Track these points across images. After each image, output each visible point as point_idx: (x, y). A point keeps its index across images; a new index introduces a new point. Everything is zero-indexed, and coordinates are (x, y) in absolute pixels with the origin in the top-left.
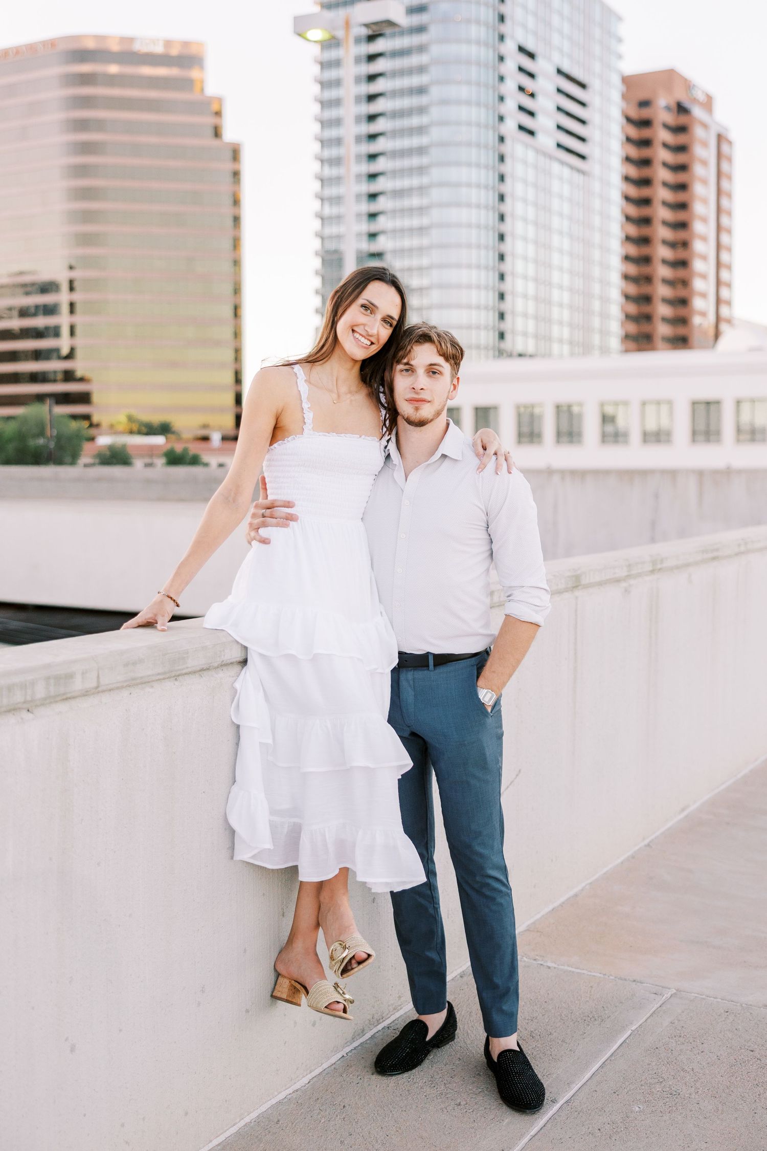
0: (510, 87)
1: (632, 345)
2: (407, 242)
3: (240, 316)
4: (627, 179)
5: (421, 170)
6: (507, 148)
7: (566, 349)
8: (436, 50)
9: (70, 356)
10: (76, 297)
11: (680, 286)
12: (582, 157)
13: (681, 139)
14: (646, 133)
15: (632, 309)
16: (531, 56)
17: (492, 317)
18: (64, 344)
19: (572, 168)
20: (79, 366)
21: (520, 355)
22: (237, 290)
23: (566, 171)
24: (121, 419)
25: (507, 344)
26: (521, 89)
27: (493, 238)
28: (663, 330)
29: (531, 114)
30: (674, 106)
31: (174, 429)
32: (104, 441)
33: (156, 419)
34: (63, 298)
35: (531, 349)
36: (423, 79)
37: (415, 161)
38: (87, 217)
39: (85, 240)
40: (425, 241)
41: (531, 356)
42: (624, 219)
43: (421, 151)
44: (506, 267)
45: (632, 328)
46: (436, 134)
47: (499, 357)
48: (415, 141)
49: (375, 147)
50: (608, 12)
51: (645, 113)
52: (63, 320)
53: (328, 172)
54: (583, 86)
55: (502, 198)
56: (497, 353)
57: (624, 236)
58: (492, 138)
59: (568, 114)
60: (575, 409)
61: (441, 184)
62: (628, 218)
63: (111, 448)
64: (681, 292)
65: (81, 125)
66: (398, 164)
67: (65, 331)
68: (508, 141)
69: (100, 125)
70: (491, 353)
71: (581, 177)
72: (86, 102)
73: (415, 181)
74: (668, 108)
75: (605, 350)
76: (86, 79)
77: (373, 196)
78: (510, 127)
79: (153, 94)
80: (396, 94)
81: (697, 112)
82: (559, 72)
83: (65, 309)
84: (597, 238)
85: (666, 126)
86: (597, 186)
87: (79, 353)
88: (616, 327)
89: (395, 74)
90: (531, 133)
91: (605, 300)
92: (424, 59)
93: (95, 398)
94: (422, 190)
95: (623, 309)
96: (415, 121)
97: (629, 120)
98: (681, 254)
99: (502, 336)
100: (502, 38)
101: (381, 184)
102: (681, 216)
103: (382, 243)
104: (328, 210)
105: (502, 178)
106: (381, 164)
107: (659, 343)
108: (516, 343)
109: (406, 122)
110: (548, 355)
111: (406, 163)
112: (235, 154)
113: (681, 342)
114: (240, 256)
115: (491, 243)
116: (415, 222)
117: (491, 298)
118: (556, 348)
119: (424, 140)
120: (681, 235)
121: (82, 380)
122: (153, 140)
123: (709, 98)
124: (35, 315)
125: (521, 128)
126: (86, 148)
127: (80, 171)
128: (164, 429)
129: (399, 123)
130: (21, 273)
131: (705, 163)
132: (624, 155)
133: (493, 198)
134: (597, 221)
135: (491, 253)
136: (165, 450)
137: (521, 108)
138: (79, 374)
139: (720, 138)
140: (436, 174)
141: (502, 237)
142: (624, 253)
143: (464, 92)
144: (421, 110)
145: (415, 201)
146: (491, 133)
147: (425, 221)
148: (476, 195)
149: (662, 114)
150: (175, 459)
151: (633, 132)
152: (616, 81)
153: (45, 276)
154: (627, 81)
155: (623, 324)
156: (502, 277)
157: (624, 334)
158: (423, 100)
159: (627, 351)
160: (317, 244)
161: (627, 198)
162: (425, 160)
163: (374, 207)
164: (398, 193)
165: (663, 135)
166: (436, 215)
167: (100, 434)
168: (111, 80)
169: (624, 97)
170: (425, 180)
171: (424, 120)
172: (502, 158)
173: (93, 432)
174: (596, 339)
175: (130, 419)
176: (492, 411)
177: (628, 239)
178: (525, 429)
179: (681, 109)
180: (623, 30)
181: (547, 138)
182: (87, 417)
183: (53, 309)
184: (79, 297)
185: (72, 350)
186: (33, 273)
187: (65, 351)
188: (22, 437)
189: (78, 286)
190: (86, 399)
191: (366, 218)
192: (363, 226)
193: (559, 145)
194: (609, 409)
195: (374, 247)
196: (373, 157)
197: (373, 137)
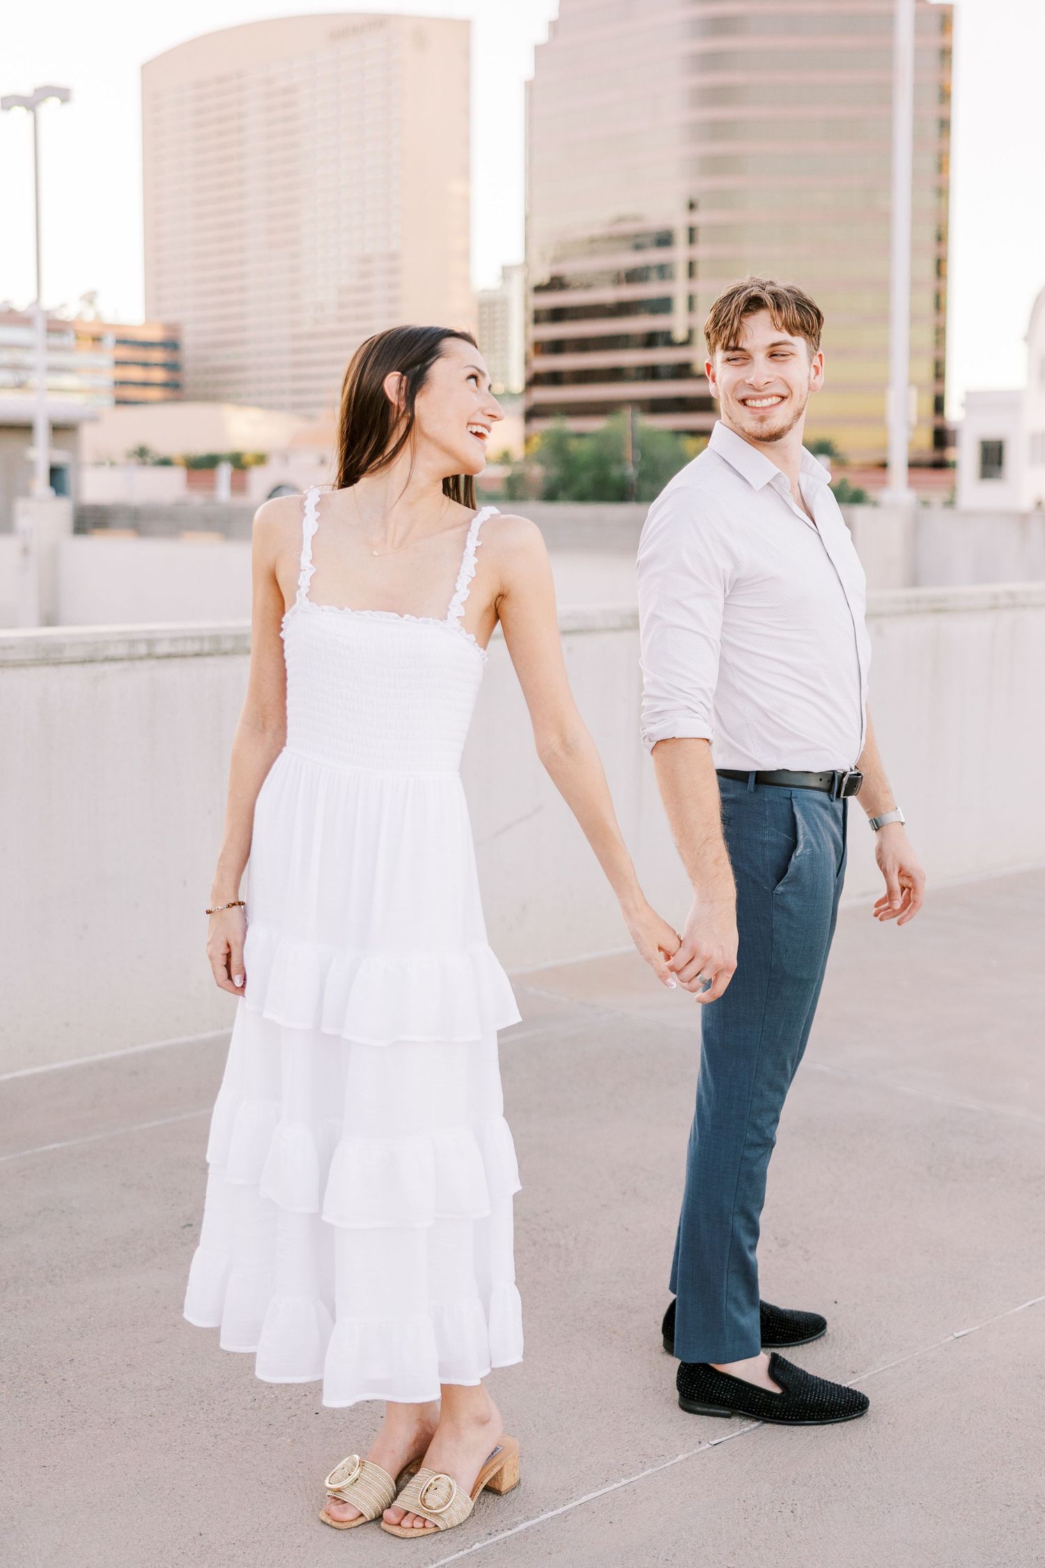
3: (946, 276)
9: (687, 343)
10: (698, 252)
18: (678, 323)
20: (697, 358)
22: (941, 236)
34: (679, 254)
38: (717, 130)
39: (712, 166)
52: (678, 289)
67: (680, 304)
83: (681, 271)
87: (697, 339)
112: (944, 23)
114: (947, 181)
122: (818, 7)
126: (719, 26)
130: (621, 220)
153: (658, 222)
183: (664, 271)
184: (701, 252)
185: (691, 332)
186: (637, 218)
187: (680, 334)
188: (602, 462)
189: (701, 235)
190: (705, 404)
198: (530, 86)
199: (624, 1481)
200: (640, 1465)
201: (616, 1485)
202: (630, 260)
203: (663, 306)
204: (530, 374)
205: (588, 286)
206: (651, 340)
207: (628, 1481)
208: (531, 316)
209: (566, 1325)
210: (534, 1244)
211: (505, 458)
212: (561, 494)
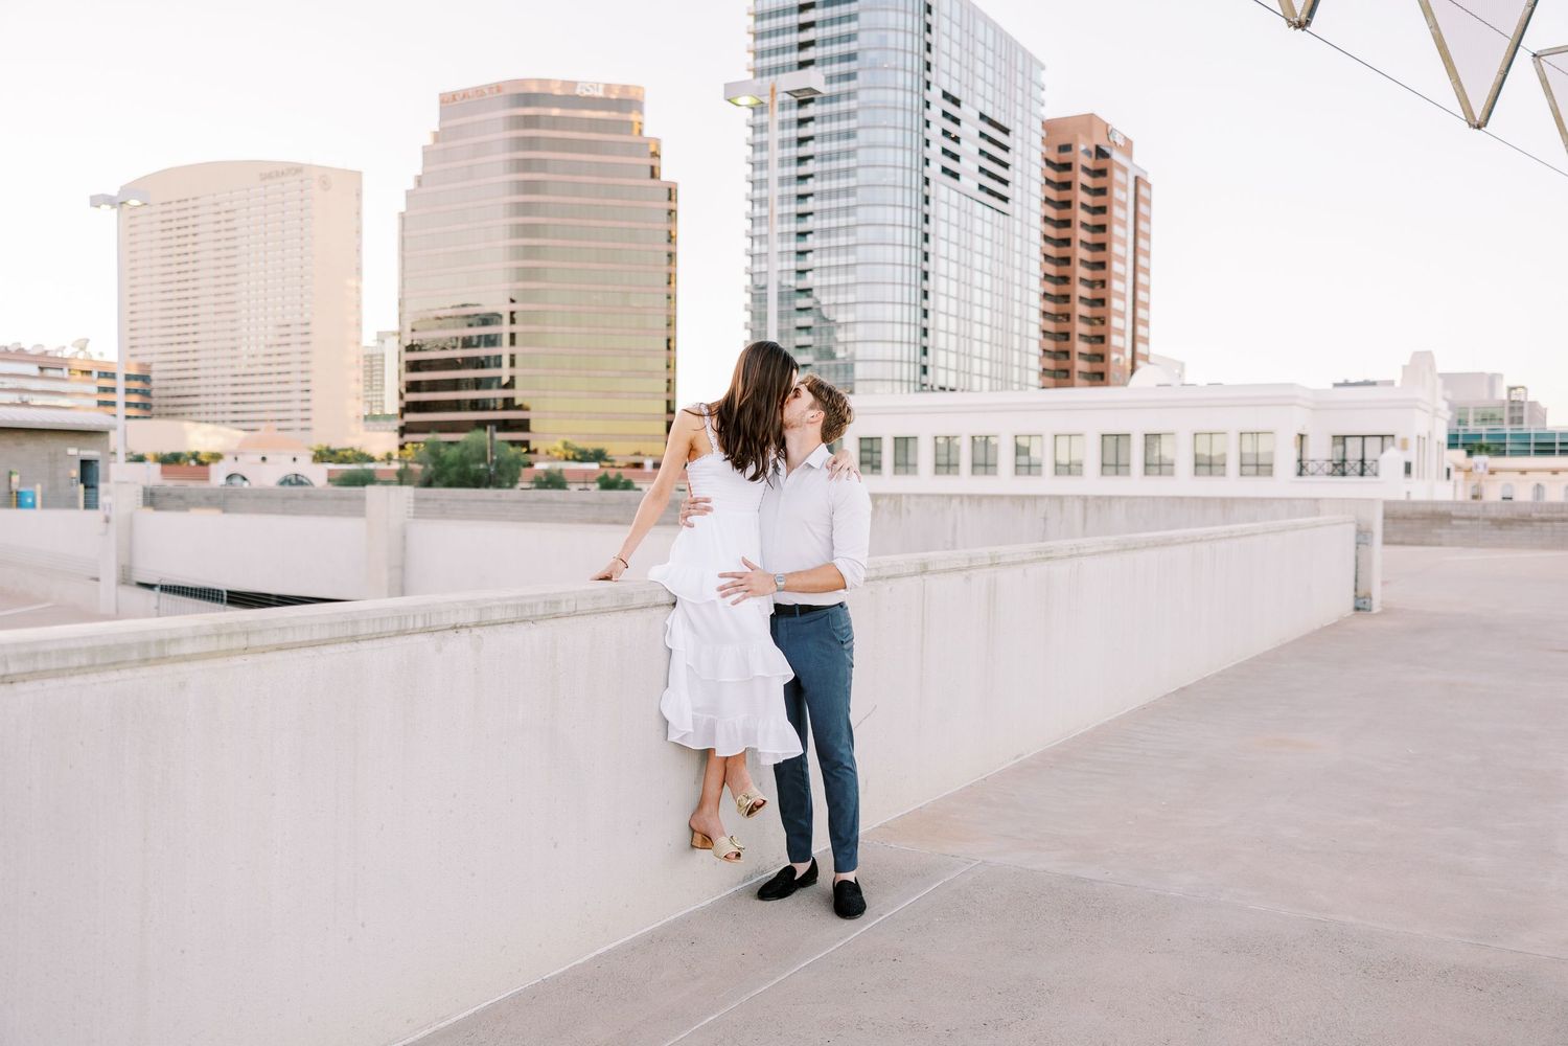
0: (934, 132)
1: (1051, 381)
2: (833, 279)
3: (673, 349)
4: (1047, 219)
5: (848, 210)
6: (931, 191)
7: (986, 382)
8: (863, 96)
9: (511, 385)
10: (515, 328)
11: (1097, 322)
12: (1005, 199)
13: (1100, 182)
14: (1066, 176)
15: (1051, 345)
16: (956, 102)
17: (916, 352)
18: (505, 373)
19: (994, 209)
20: (519, 395)
21: (943, 389)
22: (671, 324)
23: (987, 213)
24: (557, 446)
25: (929, 379)
26: (945, 133)
27: (917, 276)
28: (1081, 365)
29: (956, 157)
30: (1093, 150)
31: (606, 457)
32: (541, 466)
33: (591, 446)
34: (505, 329)
35: (952, 384)
36: (853, 124)
37: (843, 202)
38: (529, 252)
39: (526, 274)
40: (851, 279)
41: (952, 390)
42: (1043, 258)
43: (848, 192)
44: (929, 304)
45: (1050, 364)
46: (862, 176)
47: (922, 390)
48: (843, 183)
49: (803, 189)
50: (1029, 58)
51: (1066, 157)
52: (504, 350)
53: (758, 211)
54: (1006, 131)
55: (926, 238)
56: (919, 387)
57: (1043, 276)
58: (917, 181)
59: (991, 158)
60: (993, 441)
61: (867, 224)
62: (1047, 257)
63: (547, 473)
64: (1099, 330)
65: (525, 165)
66: (826, 204)
67: (506, 361)
68: (932, 183)
69: (542, 165)
70: (913, 387)
71: (1002, 216)
72: (530, 143)
73: (843, 221)
74: (1088, 152)
75: (1024, 385)
76: (530, 122)
77: (802, 235)
78: (934, 170)
79: (593, 136)
80: (823, 137)
81: (1116, 156)
82: (982, 117)
83: (506, 339)
84: (1017, 277)
85: (1085, 170)
86: (1017, 227)
87: (519, 383)
88: (1035, 362)
89: (823, 119)
90: (955, 176)
91: (1025, 337)
92: (853, 104)
93: (533, 426)
94: (848, 229)
95: (1041, 345)
96: (843, 164)
97: (1048, 162)
98: (1099, 293)
99: (925, 370)
100: (928, 85)
101: (809, 224)
102: (1099, 256)
103: (810, 280)
104: (757, 248)
105: (927, 219)
106: (810, 205)
107: (1077, 380)
108: (938, 377)
109: (834, 165)
110: (968, 389)
111: (834, 203)
112: (671, 194)
113: (1098, 378)
114: (674, 291)
115: (915, 281)
117: (914, 334)
118: (976, 380)
119: (852, 182)
120: (1100, 274)
121: (520, 408)
122: (594, 180)
123: (1129, 143)
124: (477, 346)
125: (945, 170)
126: (529, 187)
127: (523, 209)
128: (599, 456)
129: (826, 166)
130: (464, 306)
131: (1123, 206)
132: (1044, 197)
133: (917, 238)
134: (1017, 260)
135: (915, 291)
136: (597, 476)
137: (945, 151)
138: (517, 402)
139: (1136, 178)
140: (862, 214)
141: (925, 275)
142: (1042, 291)
143: (890, 136)
144: (849, 153)
145: (842, 240)
146: (916, 175)
147: (852, 259)
148: (899, 235)
149: (1082, 159)
150: (607, 484)
151: (1053, 175)
152: (1038, 126)
153: (487, 309)
154: (1048, 126)
155: (1040, 362)
156: (925, 314)
157: (1042, 369)
158: (852, 143)
159: (1043, 388)
160: (746, 280)
161: (1046, 238)
162: (852, 201)
163: (802, 246)
164: (827, 232)
165: (1083, 179)
166: (861, 253)
167: (537, 461)
168: (554, 123)
169: (1044, 141)
170: (852, 220)
171: (852, 162)
172: (927, 200)
173: (531, 457)
174: (1015, 374)
175: (566, 445)
176: (911, 442)
177: (1047, 277)
178: (943, 460)
179: (1101, 153)
180: (1045, 77)
181: (970, 180)
182: (526, 444)
183: (491, 341)
184: (519, 328)
185: (512, 378)
186: (475, 304)
187: (505, 380)
188: (463, 461)
189: (519, 318)
190: (523, 425)
191: (793, 255)
192: (793, 264)
193: (981, 187)
194: (1023, 442)
195: (802, 284)
196: (802, 197)
197: (802, 178)
198: (403, 217)
202: (471, 332)
203: (493, 362)
204: (403, 405)
206: (485, 384)
208: (403, 366)
211: (389, 458)
212: (435, 483)
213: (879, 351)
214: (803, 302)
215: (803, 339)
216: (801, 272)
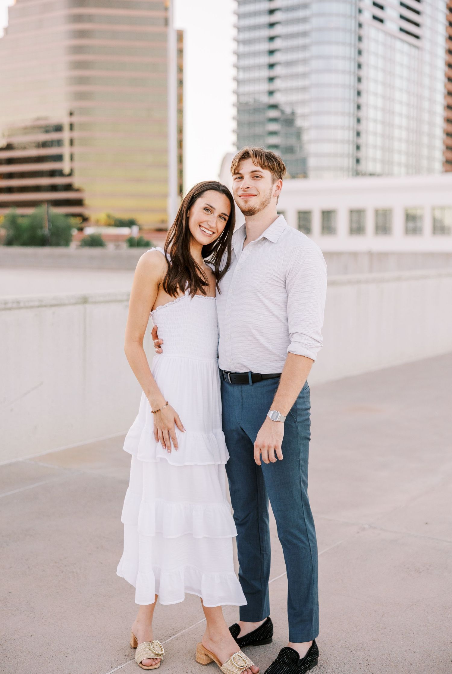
1: (450, 167)
2: (294, 97)
3: (183, 148)
4: (448, 50)
5: (304, 48)
6: (364, 32)
7: (403, 170)
9: (70, 175)
10: (74, 135)
12: (417, 37)
15: (451, 143)
17: (351, 148)
18: (66, 166)
19: (410, 44)
20: (76, 181)
21: (371, 175)
22: (181, 130)
23: (406, 48)
24: (102, 216)
25: (362, 167)
27: (353, 94)
29: (382, 8)
31: (137, 223)
32: (89, 231)
33: (125, 216)
34: (66, 135)
35: (379, 171)
37: (300, 41)
38: (81, 80)
39: (80, 96)
41: (379, 175)
42: (446, 80)
43: (304, 34)
44: (362, 114)
45: (451, 156)
46: (315, 22)
47: (357, 175)
48: (300, 28)
49: (273, 32)
52: (66, 151)
53: (243, 49)
55: (360, 66)
56: (355, 173)
57: (446, 92)
58: (353, 25)
59: (409, 8)
61: (319, 57)
62: (449, 79)
63: (92, 235)
66: (290, 43)
67: (67, 158)
68: (365, 27)
69: (90, 18)
70: (351, 173)
71: (416, 50)
73: (300, 55)
75: (431, 171)
77: (271, 66)
78: (366, 17)
83: (67, 143)
84: (426, 93)
86: (427, 57)
87: (76, 173)
88: (439, 155)
90: (381, 21)
91: (431, 136)
93: (87, 202)
94: (305, 61)
95: (444, 142)
96: (301, 14)
97: (451, 10)
99: (358, 161)
101: (278, 57)
103: (278, 98)
104: (242, 76)
105: (360, 52)
106: (277, 44)
108: (368, 166)
109: (295, 15)
110: (390, 174)
111: (295, 42)
112: (180, 36)
114: (183, 107)
115: (352, 97)
116: (300, 83)
117: (350, 135)
118: (396, 169)
119: (308, 27)
121: (78, 190)
122: (127, 28)
125: (375, 18)
126: (82, 34)
128: (130, 223)
129: (290, 16)
130: (38, 119)
132: (448, 36)
133: (353, 66)
134: (426, 81)
135: (352, 105)
136: (128, 237)
137: (375, 4)
138: (75, 186)
140: (314, 50)
141: (359, 93)
142: (446, 104)
144: (306, 6)
145: (300, 69)
146: (353, 22)
147: (307, 83)
148: (342, 65)
150: (134, 243)
153: (54, 120)
155: (444, 153)
156: (359, 121)
157: (444, 159)
159: (446, 171)
160: (234, 99)
161: (449, 65)
162: (307, 41)
163: (272, 73)
164: (289, 64)
166: (314, 78)
167: (88, 226)
170: (307, 54)
171: (307, 13)
172: (360, 39)
173: (84, 224)
174: (425, 163)
175: (109, 216)
176: (332, 214)
177: (449, 94)
178: (355, 225)
181: (393, 24)
182: (81, 215)
183: (59, 143)
184: (76, 134)
185: (71, 170)
186: (46, 118)
187: (67, 171)
188: (33, 228)
189: (76, 127)
190: (79, 203)
191: (267, 81)
192: (265, 87)
193: (401, 30)
194: (412, 212)
195: (273, 100)
196: (272, 39)
197: (272, 25)
199: (119, 667)
200: (125, 660)
201: (116, 669)
202: (43, 137)
203: (59, 158)
205: (24, 148)
206: (52, 173)
207: (121, 667)
209: (82, 605)
210: (62, 572)
213: (327, 148)
214: (273, 114)
215: (273, 140)
216: (271, 93)
